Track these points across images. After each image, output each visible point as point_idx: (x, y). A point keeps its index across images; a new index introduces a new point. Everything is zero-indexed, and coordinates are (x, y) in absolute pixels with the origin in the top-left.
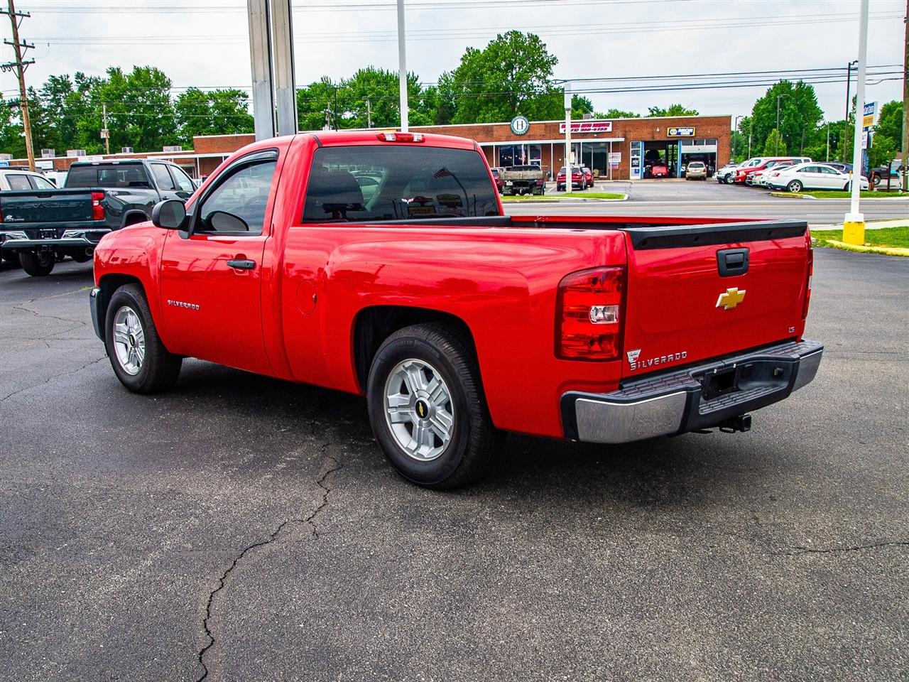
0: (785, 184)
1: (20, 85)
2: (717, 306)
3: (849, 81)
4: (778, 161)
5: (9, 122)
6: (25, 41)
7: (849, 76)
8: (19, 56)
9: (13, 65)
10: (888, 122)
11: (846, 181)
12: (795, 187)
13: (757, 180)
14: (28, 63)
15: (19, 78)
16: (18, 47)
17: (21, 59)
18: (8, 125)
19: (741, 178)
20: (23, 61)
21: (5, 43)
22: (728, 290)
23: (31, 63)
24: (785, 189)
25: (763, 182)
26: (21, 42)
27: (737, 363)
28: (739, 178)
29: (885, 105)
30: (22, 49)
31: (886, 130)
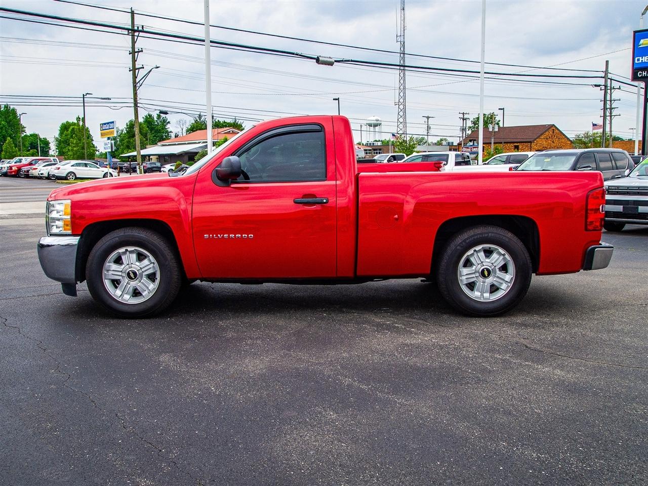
0: (64, 175)
3: (84, 106)
4: (41, 159)
7: (84, 103)
10: (66, 136)
11: (104, 173)
12: (71, 177)
13: (35, 173)
19: (14, 172)
24: (65, 178)
25: (42, 174)
28: (12, 172)
29: (62, 124)
31: (66, 141)
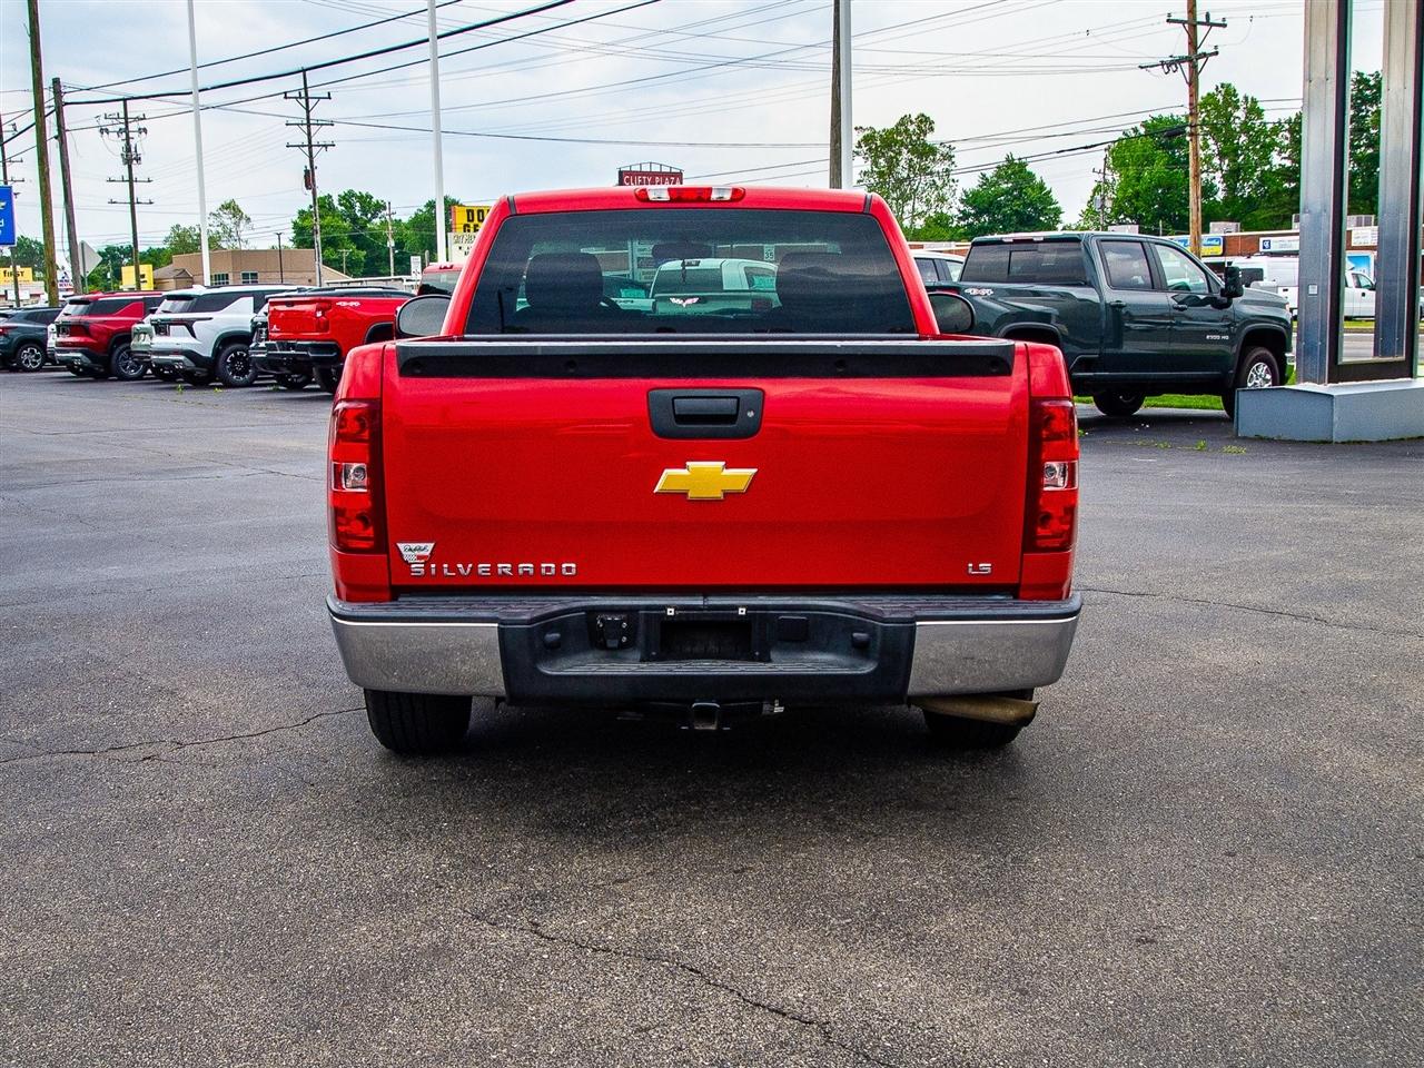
1: (1191, 96)
2: (656, 490)
5: (1270, 163)
6: (1208, 16)
8: (1193, 44)
9: (1181, 60)
14: (1205, 55)
15: (1190, 84)
16: (1195, 26)
17: (1196, 49)
18: (1267, 168)
20: (1200, 51)
21: (1168, 21)
22: (688, 463)
23: (1212, 54)
26: (1201, 18)
27: (749, 607)
30: (1202, 30)
